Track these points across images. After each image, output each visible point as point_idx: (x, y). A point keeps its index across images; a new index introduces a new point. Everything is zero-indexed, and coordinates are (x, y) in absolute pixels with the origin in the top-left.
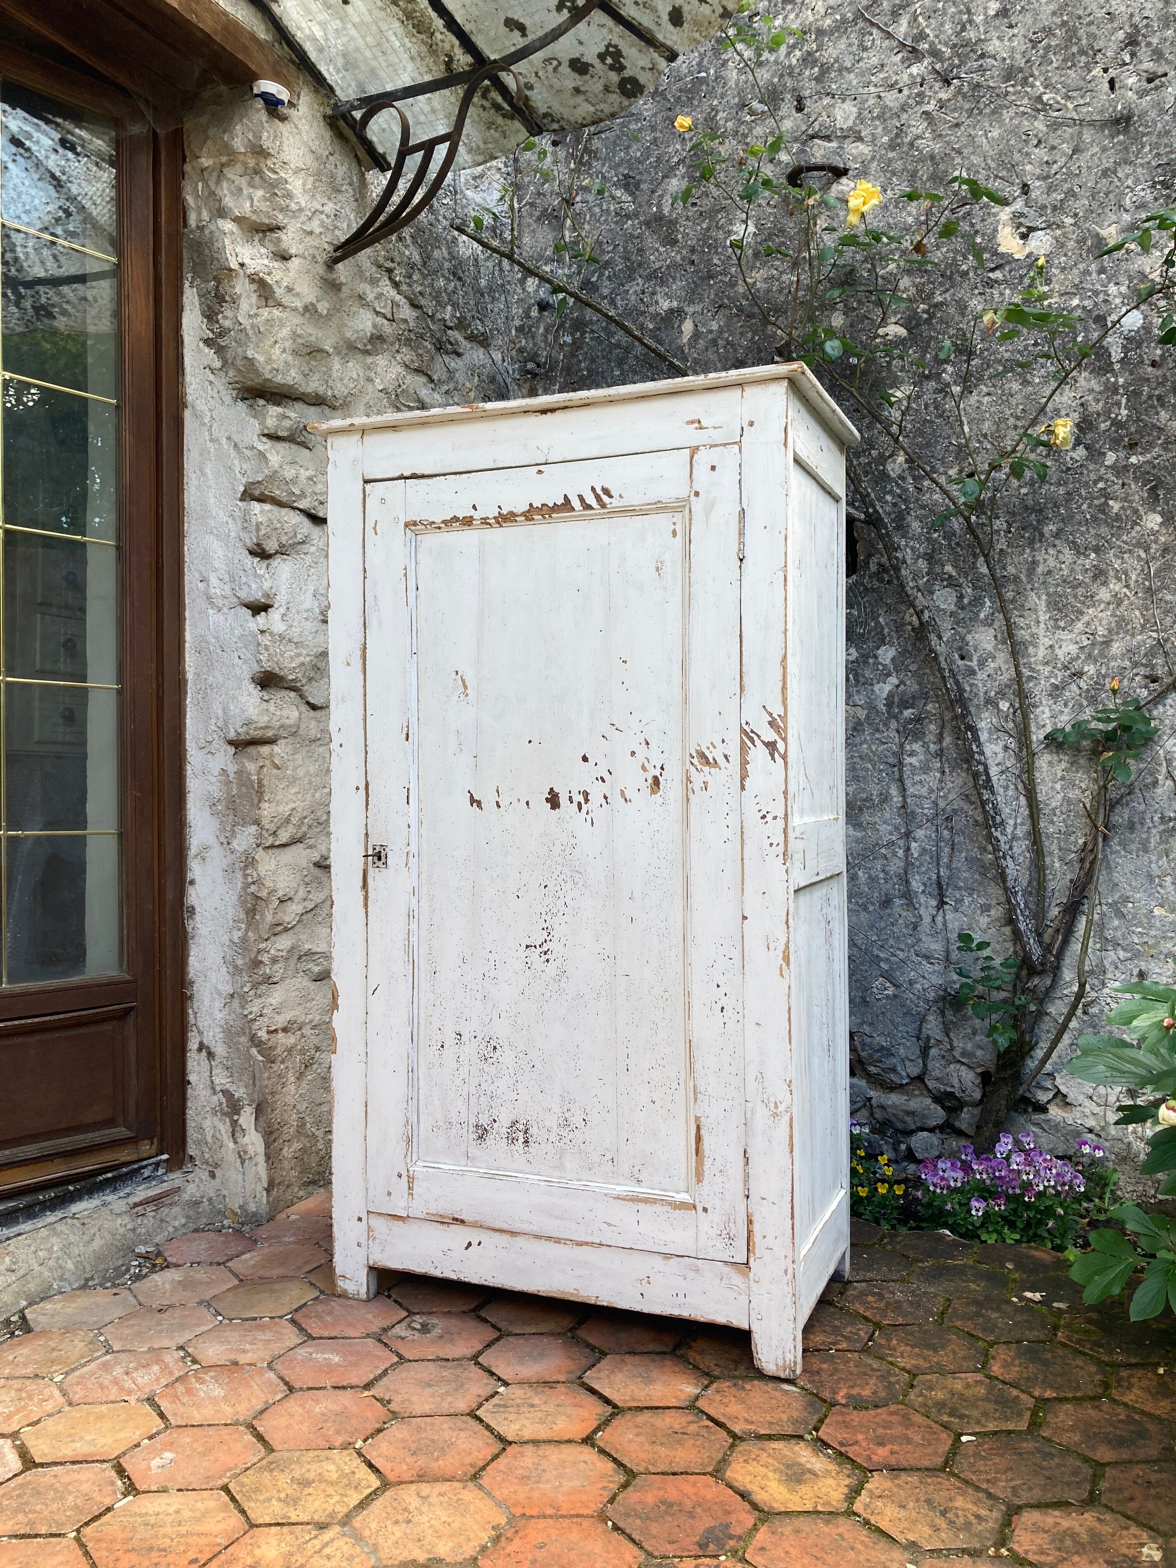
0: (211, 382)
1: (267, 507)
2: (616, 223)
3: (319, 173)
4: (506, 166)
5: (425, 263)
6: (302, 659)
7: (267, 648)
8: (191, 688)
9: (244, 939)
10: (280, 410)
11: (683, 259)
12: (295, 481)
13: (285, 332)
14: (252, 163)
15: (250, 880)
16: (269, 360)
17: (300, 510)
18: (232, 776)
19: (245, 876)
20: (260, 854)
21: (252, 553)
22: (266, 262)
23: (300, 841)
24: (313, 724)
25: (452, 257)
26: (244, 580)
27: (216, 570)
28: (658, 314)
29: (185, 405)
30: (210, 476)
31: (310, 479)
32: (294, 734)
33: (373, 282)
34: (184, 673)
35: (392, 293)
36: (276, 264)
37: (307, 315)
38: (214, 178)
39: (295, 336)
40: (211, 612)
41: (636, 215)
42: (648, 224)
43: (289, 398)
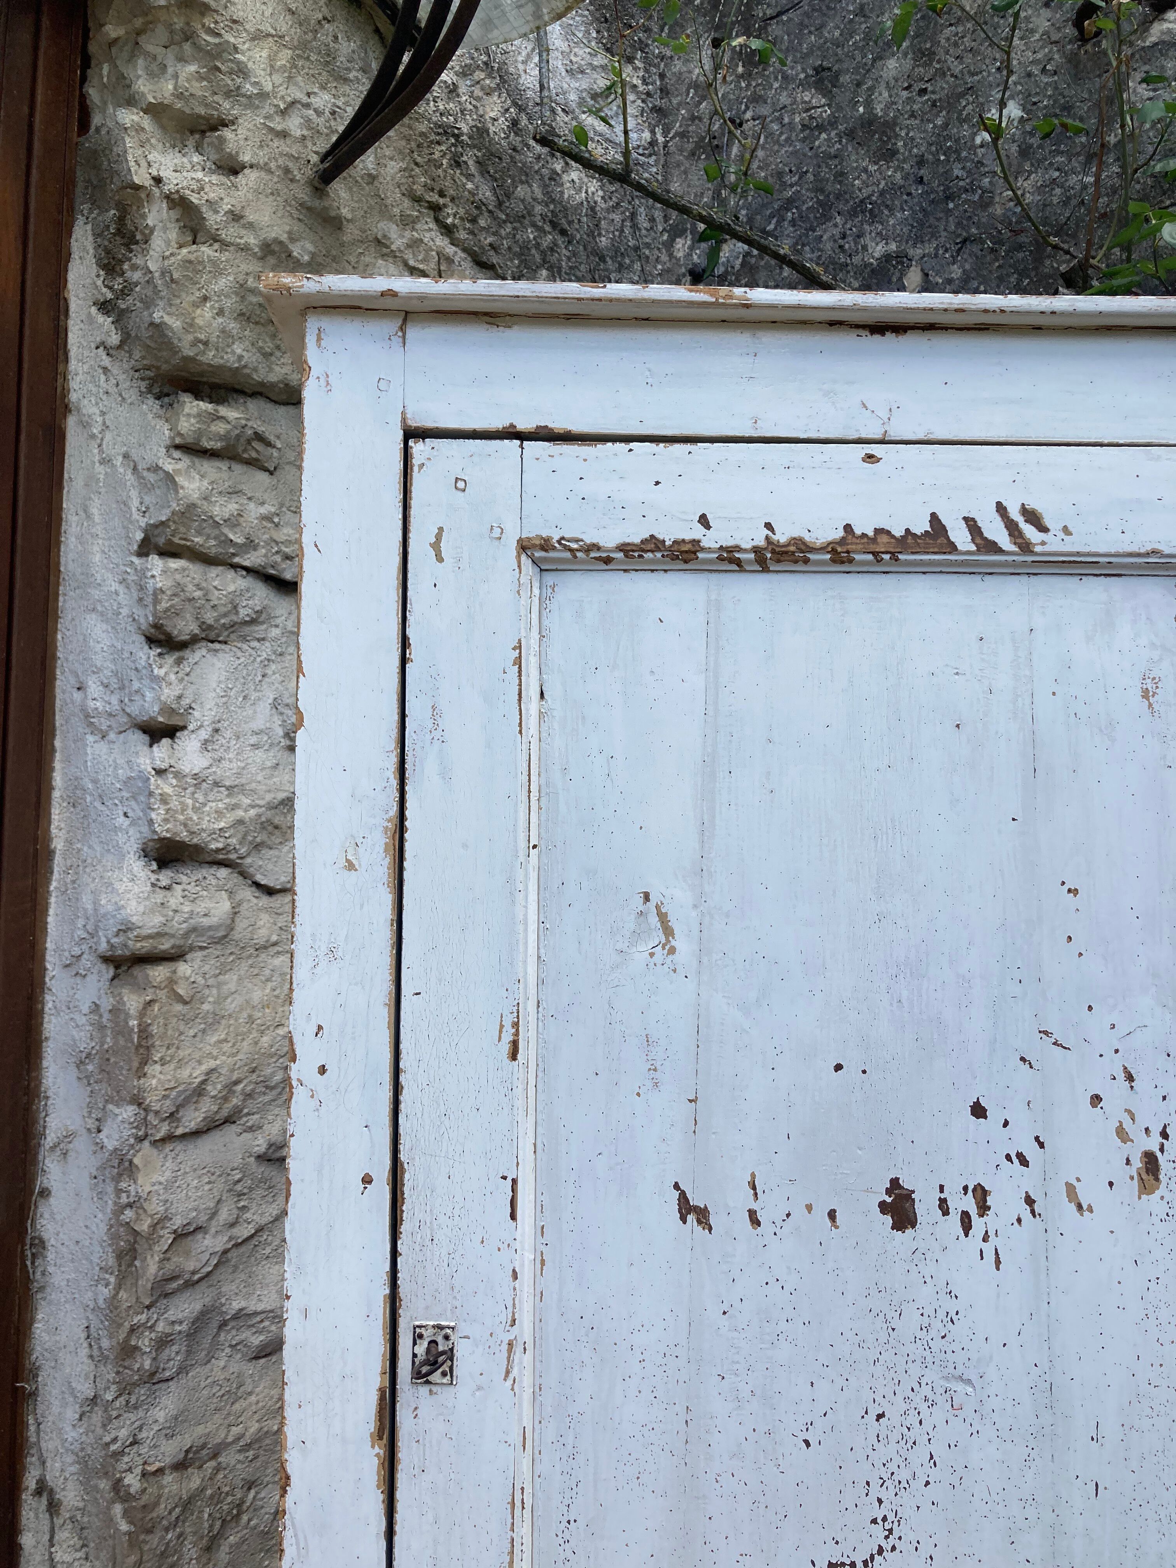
0: (105, 370)
1: (175, 564)
2: (804, 140)
3: (303, 45)
4: (645, 82)
5: (500, 204)
6: (240, 813)
7: (164, 799)
8: (58, 863)
9: (113, 1302)
10: (205, 406)
11: (905, 178)
12: (233, 522)
13: (223, 283)
14: (179, 23)
15: (124, 1199)
16: (190, 326)
17: (247, 569)
18: (106, 1016)
19: (119, 1192)
20: (144, 1154)
21: (151, 641)
22: (200, 175)
23: (229, 1120)
24: (265, 919)
25: (550, 199)
26: (136, 685)
27: (97, 671)
28: (867, 265)
29: (67, 409)
30: (97, 518)
31: (267, 518)
32: (222, 940)
33: (406, 222)
34: (47, 838)
35: (441, 242)
36: (215, 178)
37: (272, 260)
38: (125, 55)
39: (242, 290)
40: (90, 738)
41: (833, 123)
42: (850, 134)
43: (241, 392)
